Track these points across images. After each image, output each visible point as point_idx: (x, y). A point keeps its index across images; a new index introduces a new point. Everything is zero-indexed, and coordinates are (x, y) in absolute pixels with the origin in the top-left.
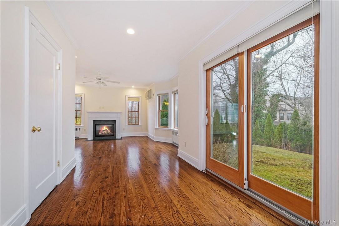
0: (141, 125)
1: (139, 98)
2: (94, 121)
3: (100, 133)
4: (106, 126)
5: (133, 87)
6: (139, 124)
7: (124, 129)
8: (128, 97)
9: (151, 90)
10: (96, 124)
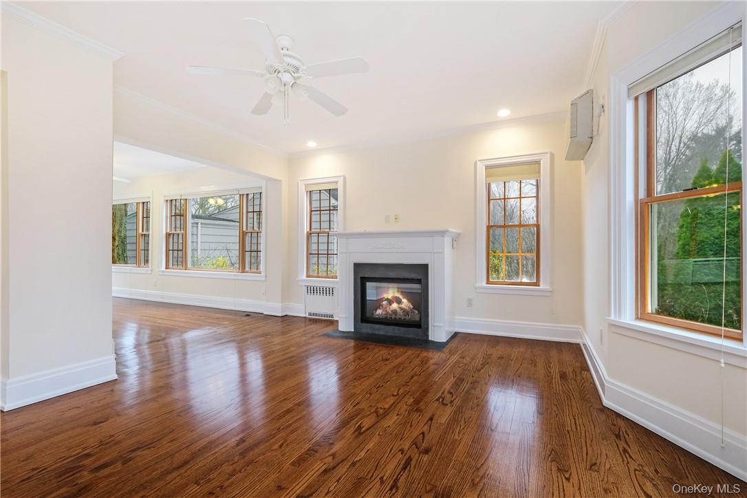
0: (548, 288)
1: (538, 163)
2: (357, 266)
3: (379, 312)
4: (395, 285)
5: (504, 113)
6: (537, 284)
7: (470, 302)
8: (487, 167)
9: (590, 92)
10: (365, 275)
